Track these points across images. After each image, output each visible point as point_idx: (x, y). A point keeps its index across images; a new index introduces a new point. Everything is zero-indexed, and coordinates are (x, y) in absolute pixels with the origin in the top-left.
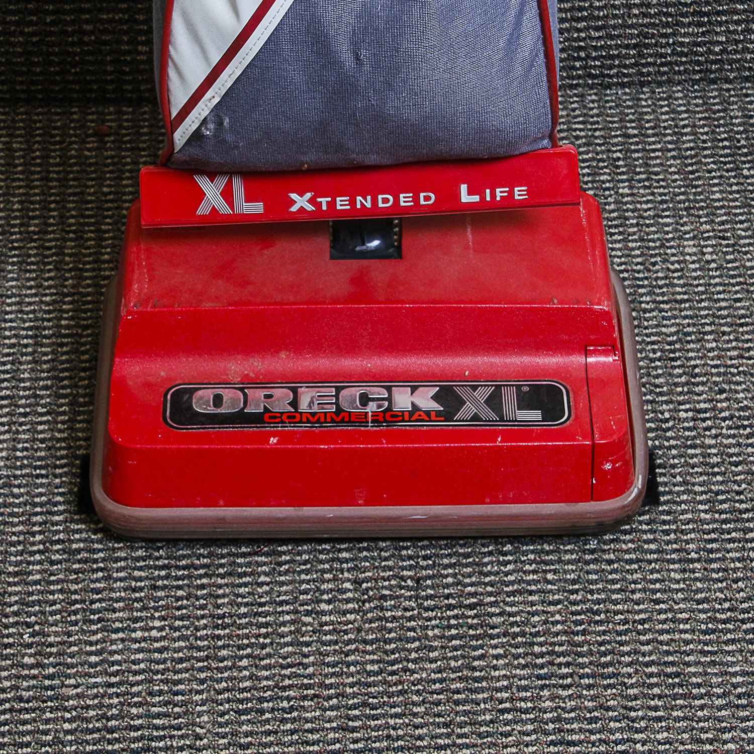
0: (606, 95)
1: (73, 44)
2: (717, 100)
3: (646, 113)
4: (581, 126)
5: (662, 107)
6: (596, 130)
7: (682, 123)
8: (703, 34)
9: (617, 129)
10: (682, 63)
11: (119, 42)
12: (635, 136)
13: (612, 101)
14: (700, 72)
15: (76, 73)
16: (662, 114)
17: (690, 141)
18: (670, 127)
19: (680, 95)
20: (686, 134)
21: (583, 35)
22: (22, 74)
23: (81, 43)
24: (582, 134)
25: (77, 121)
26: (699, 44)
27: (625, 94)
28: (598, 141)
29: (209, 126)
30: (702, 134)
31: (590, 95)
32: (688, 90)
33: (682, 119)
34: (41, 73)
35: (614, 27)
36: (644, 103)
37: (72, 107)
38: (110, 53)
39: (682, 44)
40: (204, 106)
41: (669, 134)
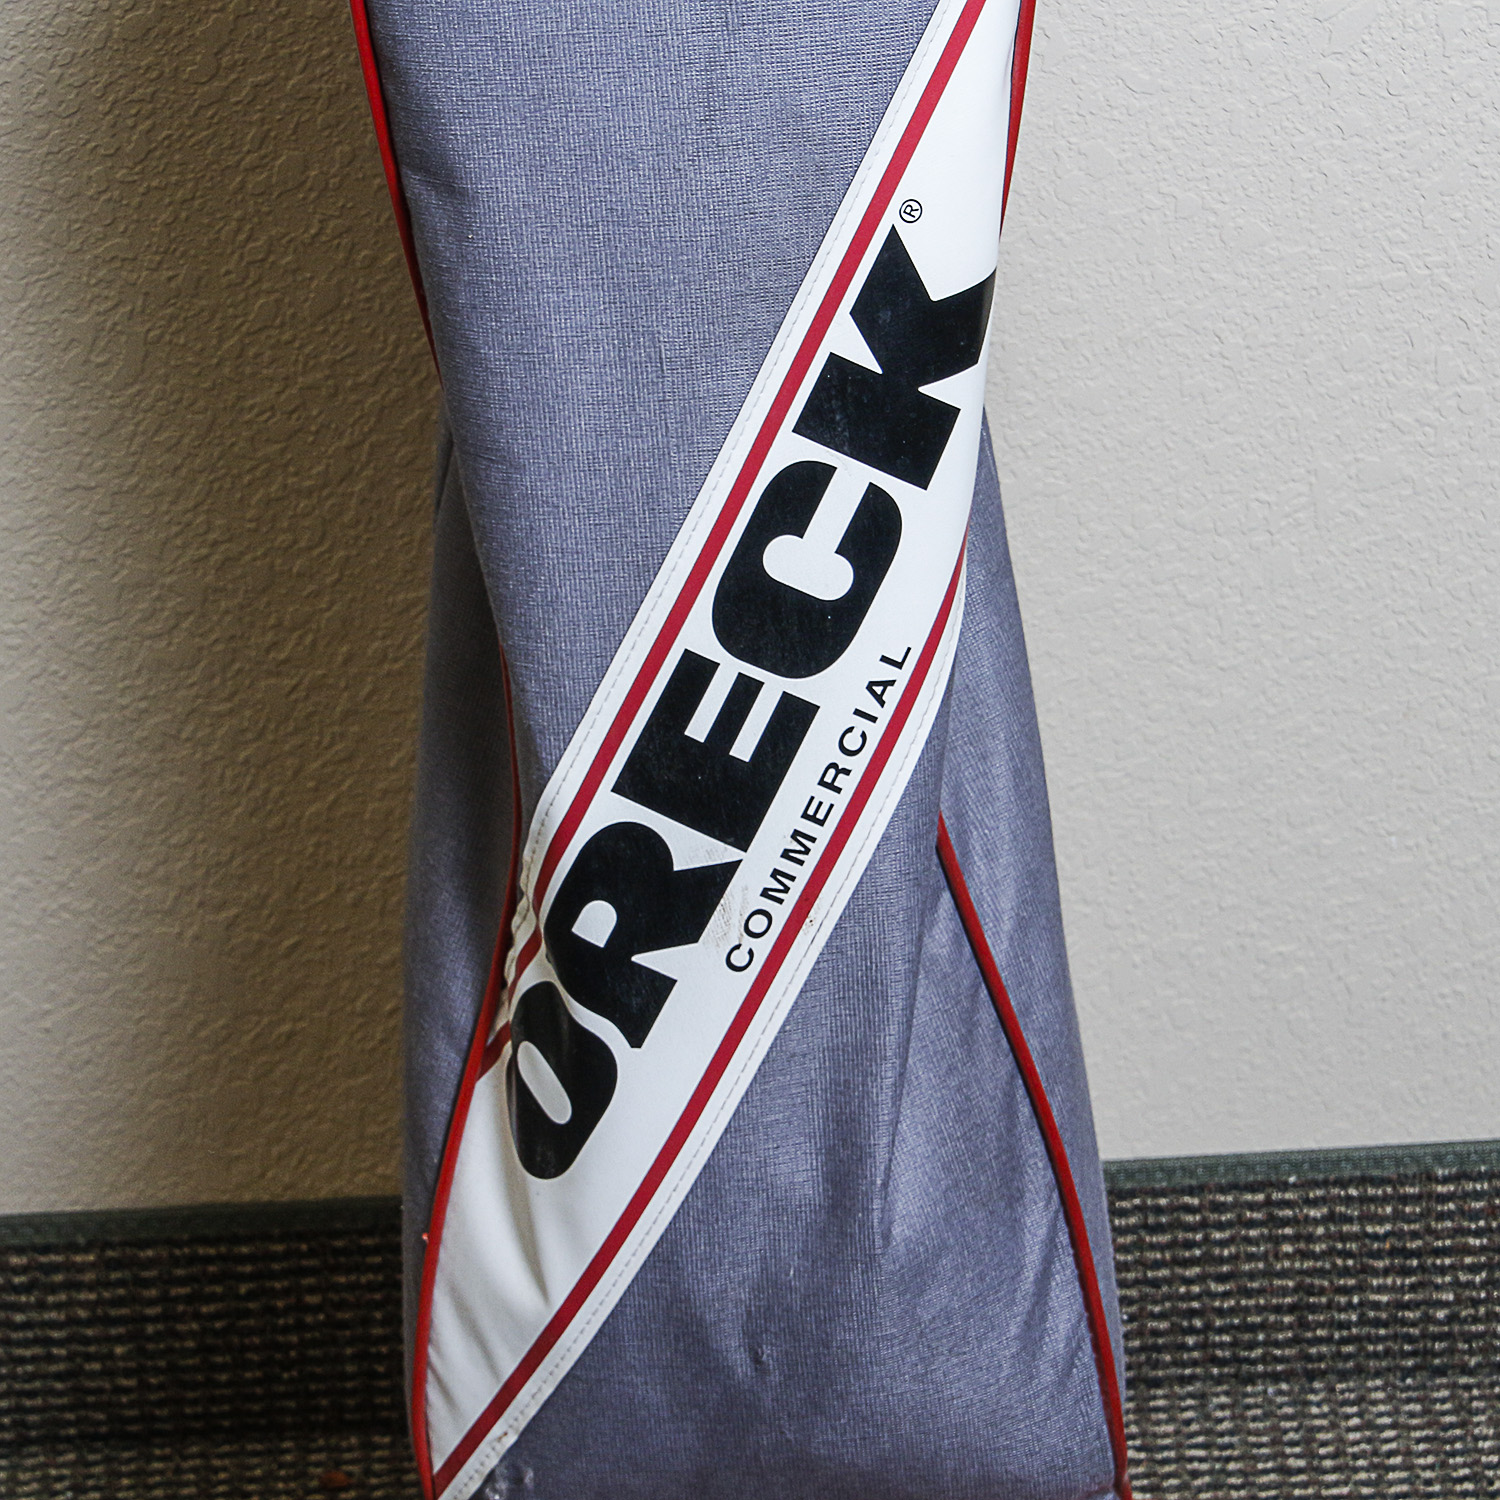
0: (1246, 1395)
1: (286, 1330)
2: (1448, 1406)
3: (1320, 1429)
4: (1201, 1453)
5: (1348, 1417)
6: (1228, 1459)
7: (1386, 1447)
8: (1413, 1288)
9: (1267, 1458)
10: (1379, 1339)
11: (366, 1322)
12: (1300, 1471)
13: (1256, 1406)
14: (1414, 1354)
15: (292, 1380)
16: (1349, 1430)
17: (1401, 1481)
18: (1362, 1455)
19: (1380, 1395)
20: (1394, 1468)
21: (1196, 1289)
22: (195, 1386)
23: (300, 1326)
24: (1205, 1466)
25: (291, 1465)
26: (1407, 1306)
27: (1280, 1393)
28: (1233, 1480)
29: (497, 1486)
30: (1425, 1468)
31: (1217, 1395)
32: (1395, 1387)
33: (1388, 1441)
34: (229, 1384)
35: (1252, 1276)
36: (1315, 1410)
37: (282, 1440)
38: (351, 1342)
39: (1376, 1306)
40: (489, 1450)
41: (1362, 1469)
